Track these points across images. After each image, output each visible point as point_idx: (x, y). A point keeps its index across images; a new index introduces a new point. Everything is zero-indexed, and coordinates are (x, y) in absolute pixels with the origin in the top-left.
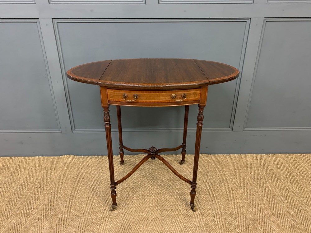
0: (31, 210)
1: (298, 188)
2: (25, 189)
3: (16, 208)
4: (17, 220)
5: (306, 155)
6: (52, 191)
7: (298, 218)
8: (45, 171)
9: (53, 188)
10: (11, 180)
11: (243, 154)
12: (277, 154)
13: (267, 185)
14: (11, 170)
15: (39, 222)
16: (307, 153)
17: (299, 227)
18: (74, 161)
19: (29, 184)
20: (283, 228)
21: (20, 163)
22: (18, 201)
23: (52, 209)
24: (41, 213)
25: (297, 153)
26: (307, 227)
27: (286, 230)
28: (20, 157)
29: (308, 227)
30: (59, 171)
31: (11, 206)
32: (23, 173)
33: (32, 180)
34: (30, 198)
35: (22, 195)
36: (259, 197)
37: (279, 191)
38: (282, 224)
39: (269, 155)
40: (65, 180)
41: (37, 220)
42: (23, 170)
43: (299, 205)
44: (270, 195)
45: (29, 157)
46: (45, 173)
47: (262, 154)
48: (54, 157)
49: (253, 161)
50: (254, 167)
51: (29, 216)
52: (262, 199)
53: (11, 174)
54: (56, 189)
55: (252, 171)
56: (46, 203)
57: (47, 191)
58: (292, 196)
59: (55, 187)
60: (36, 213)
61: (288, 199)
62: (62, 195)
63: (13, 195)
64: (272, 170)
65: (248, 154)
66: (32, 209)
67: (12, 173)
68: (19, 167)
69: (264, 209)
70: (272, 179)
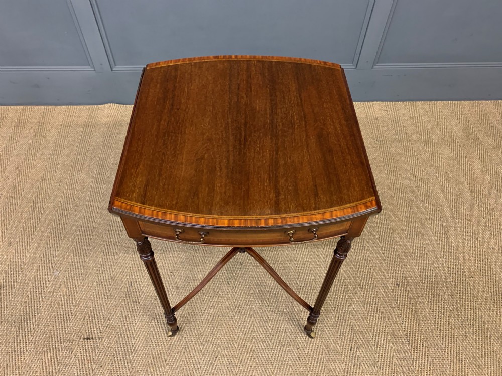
0: (77, 185)
1: (432, 154)
2: (60, 156)
3: (56, 182)
4: (62, 198)
5: (459, 102)
6: (98, 159)
7: (419, 194)
8: (82, 129)
9: (100, 156)
10: (37, 143)
11: (369, 101)
12: (418, 101)
13: (391, 149)
14: (32, 128)
15: (91, 200)
16: (461, 100)
17: (417, 204)
18: (121, 112)
19: (64, 149)
20: (397, 206)
21: (42, 116)
22: (56, 172)
23: (104, 184)
24: (91, 189)
25: (446, 100)
26: (427, 204)
27: (400, 208)
28: (39, 107)
29: (429, 204)
30: (102, 130)
31: (48, 179)
32: (51, 131)
33: (66, 143)
34: (71, 168)
35: (59, 164)
36: (377, 167)
37: (405, 158)
38: (398, 200)
39: (405, 103)
40: (112, 142)
41: (88, 198)
42: (50, 127)
43: (425, 177)
44: (392, 164)
45: (53, 106)
46: (82, 132)
47: (395, 101)
48: (90, 106)
49: (379, 112)
50: (380, 122)
51: (76, 193)
52: (380, 170)
53: (34, 134)
54: (104, 156)
55: (376, 129)
56: (94, 176)
57: (92, 159)
58: (420, 165)
59: (101, 152)
60: (84, 188)
61: (415, 168)
62: (113, 164)
63: (47, 164)
64: (404, 127)
65: (374, 102)
66: (77, 183)
67: (35, 132)
68: (43, 122)
69: (380, 182)
70: (400, 141)
